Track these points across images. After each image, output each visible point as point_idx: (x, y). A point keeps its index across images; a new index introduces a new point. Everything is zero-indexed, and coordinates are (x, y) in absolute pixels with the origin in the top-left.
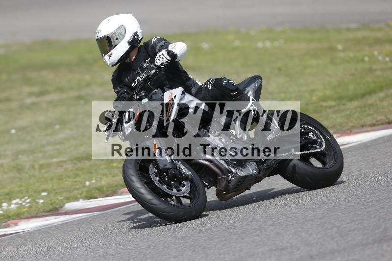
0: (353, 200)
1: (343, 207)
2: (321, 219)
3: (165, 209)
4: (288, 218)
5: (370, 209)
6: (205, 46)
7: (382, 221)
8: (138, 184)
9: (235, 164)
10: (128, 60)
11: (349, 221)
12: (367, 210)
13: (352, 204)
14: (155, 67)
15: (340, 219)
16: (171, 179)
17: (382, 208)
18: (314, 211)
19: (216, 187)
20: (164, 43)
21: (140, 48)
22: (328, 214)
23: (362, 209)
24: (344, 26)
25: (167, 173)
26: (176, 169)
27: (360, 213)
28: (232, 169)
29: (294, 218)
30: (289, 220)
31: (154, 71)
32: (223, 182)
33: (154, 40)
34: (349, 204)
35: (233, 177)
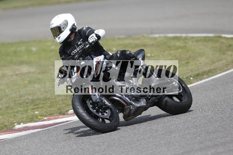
0: (123, 140)
1: (117, 144)
2: (104, 151)
3: (97, 125)
4: (84, 151)
5: (133, 145)
6: (34, 49)
7: (140, 152)
8: (81, 111)
9: (134, 100)
10: (69, 40)
11: (120, 153)
12: (131, 146)
13: (122, 142)
14: (88, 43)
15: (115, 151)
16: (99, 108)
17: (140, 145)
18: (99, 147)
19: (123, 113)
20: (91, 30)
21: (76, 33)
22: (108, 148)
23: (128, 145)
24: (117, 37)
25: (97, 104)
26: (102, 102)
27: (127, 147)
28: (132, 102)
29: (87, 151)
30: (84, 152)
31: (88, 46)
32: (127, 110)
33: (84, 28)
34: (120, 143)
35: (133, 107)
